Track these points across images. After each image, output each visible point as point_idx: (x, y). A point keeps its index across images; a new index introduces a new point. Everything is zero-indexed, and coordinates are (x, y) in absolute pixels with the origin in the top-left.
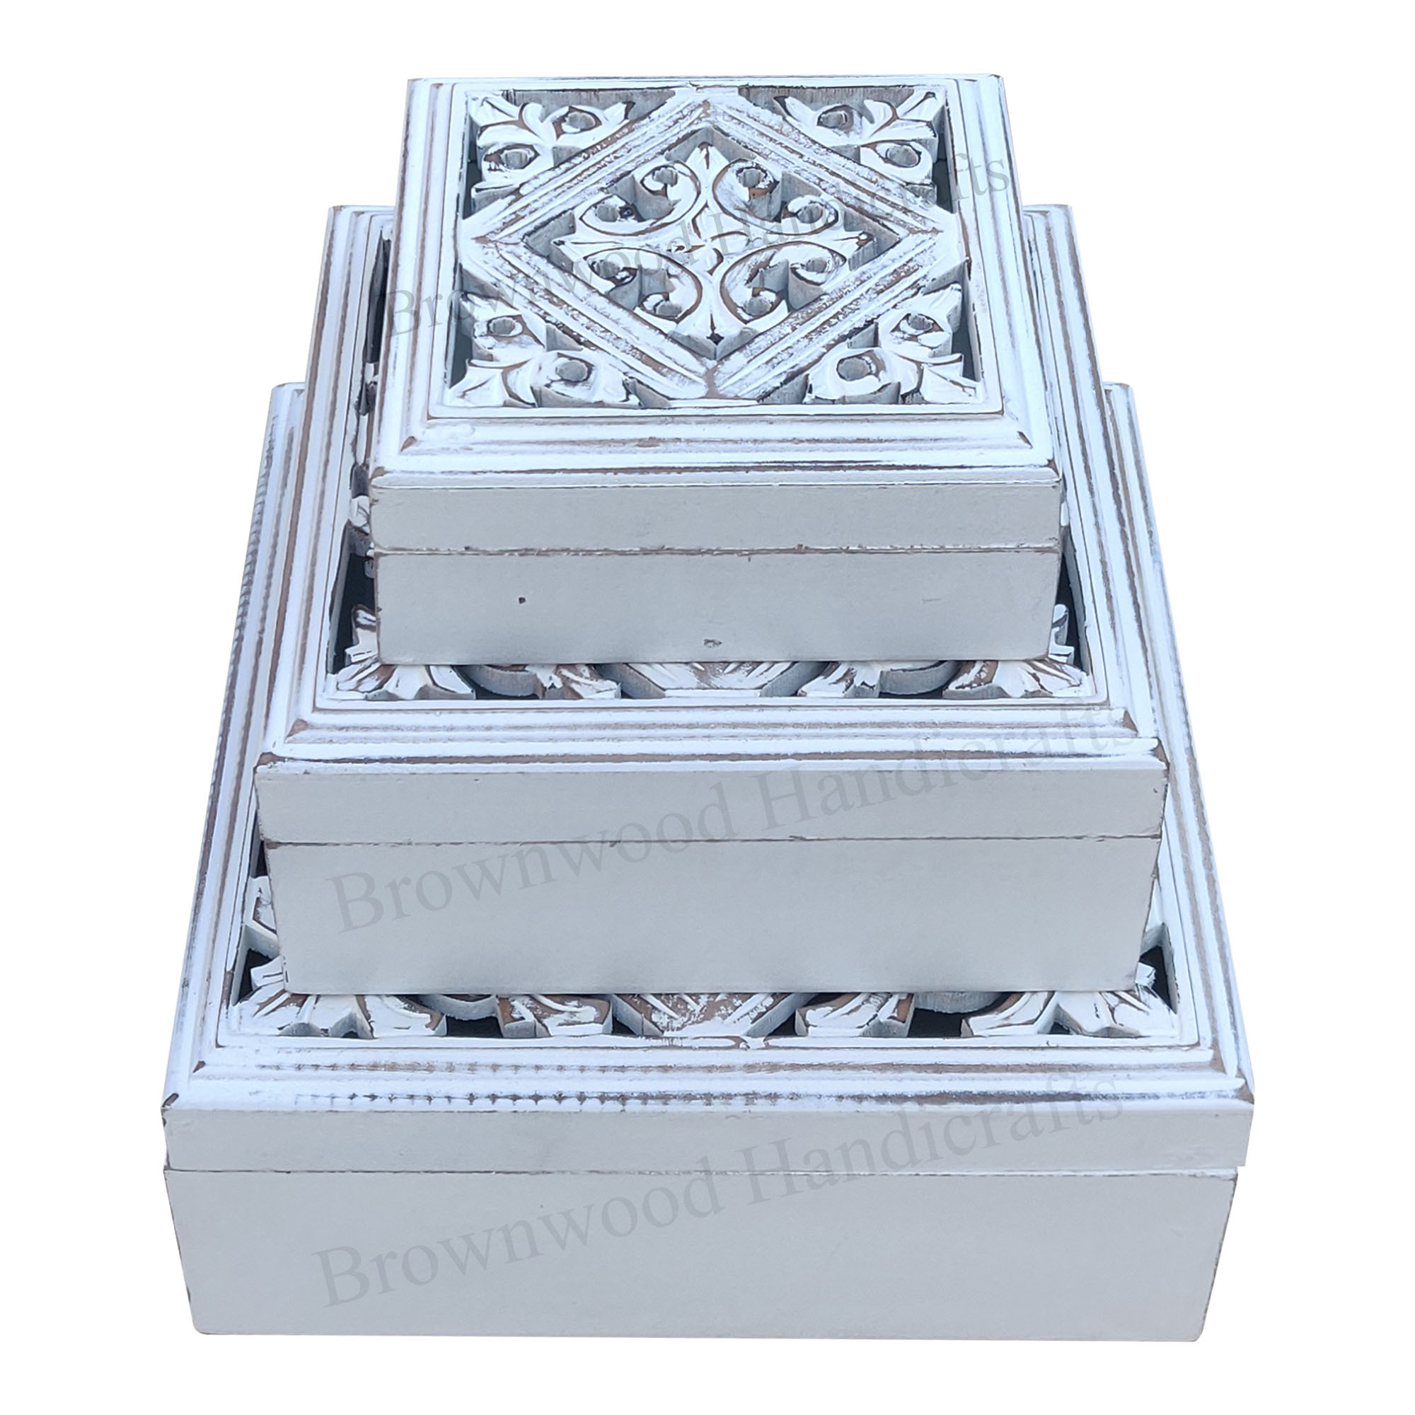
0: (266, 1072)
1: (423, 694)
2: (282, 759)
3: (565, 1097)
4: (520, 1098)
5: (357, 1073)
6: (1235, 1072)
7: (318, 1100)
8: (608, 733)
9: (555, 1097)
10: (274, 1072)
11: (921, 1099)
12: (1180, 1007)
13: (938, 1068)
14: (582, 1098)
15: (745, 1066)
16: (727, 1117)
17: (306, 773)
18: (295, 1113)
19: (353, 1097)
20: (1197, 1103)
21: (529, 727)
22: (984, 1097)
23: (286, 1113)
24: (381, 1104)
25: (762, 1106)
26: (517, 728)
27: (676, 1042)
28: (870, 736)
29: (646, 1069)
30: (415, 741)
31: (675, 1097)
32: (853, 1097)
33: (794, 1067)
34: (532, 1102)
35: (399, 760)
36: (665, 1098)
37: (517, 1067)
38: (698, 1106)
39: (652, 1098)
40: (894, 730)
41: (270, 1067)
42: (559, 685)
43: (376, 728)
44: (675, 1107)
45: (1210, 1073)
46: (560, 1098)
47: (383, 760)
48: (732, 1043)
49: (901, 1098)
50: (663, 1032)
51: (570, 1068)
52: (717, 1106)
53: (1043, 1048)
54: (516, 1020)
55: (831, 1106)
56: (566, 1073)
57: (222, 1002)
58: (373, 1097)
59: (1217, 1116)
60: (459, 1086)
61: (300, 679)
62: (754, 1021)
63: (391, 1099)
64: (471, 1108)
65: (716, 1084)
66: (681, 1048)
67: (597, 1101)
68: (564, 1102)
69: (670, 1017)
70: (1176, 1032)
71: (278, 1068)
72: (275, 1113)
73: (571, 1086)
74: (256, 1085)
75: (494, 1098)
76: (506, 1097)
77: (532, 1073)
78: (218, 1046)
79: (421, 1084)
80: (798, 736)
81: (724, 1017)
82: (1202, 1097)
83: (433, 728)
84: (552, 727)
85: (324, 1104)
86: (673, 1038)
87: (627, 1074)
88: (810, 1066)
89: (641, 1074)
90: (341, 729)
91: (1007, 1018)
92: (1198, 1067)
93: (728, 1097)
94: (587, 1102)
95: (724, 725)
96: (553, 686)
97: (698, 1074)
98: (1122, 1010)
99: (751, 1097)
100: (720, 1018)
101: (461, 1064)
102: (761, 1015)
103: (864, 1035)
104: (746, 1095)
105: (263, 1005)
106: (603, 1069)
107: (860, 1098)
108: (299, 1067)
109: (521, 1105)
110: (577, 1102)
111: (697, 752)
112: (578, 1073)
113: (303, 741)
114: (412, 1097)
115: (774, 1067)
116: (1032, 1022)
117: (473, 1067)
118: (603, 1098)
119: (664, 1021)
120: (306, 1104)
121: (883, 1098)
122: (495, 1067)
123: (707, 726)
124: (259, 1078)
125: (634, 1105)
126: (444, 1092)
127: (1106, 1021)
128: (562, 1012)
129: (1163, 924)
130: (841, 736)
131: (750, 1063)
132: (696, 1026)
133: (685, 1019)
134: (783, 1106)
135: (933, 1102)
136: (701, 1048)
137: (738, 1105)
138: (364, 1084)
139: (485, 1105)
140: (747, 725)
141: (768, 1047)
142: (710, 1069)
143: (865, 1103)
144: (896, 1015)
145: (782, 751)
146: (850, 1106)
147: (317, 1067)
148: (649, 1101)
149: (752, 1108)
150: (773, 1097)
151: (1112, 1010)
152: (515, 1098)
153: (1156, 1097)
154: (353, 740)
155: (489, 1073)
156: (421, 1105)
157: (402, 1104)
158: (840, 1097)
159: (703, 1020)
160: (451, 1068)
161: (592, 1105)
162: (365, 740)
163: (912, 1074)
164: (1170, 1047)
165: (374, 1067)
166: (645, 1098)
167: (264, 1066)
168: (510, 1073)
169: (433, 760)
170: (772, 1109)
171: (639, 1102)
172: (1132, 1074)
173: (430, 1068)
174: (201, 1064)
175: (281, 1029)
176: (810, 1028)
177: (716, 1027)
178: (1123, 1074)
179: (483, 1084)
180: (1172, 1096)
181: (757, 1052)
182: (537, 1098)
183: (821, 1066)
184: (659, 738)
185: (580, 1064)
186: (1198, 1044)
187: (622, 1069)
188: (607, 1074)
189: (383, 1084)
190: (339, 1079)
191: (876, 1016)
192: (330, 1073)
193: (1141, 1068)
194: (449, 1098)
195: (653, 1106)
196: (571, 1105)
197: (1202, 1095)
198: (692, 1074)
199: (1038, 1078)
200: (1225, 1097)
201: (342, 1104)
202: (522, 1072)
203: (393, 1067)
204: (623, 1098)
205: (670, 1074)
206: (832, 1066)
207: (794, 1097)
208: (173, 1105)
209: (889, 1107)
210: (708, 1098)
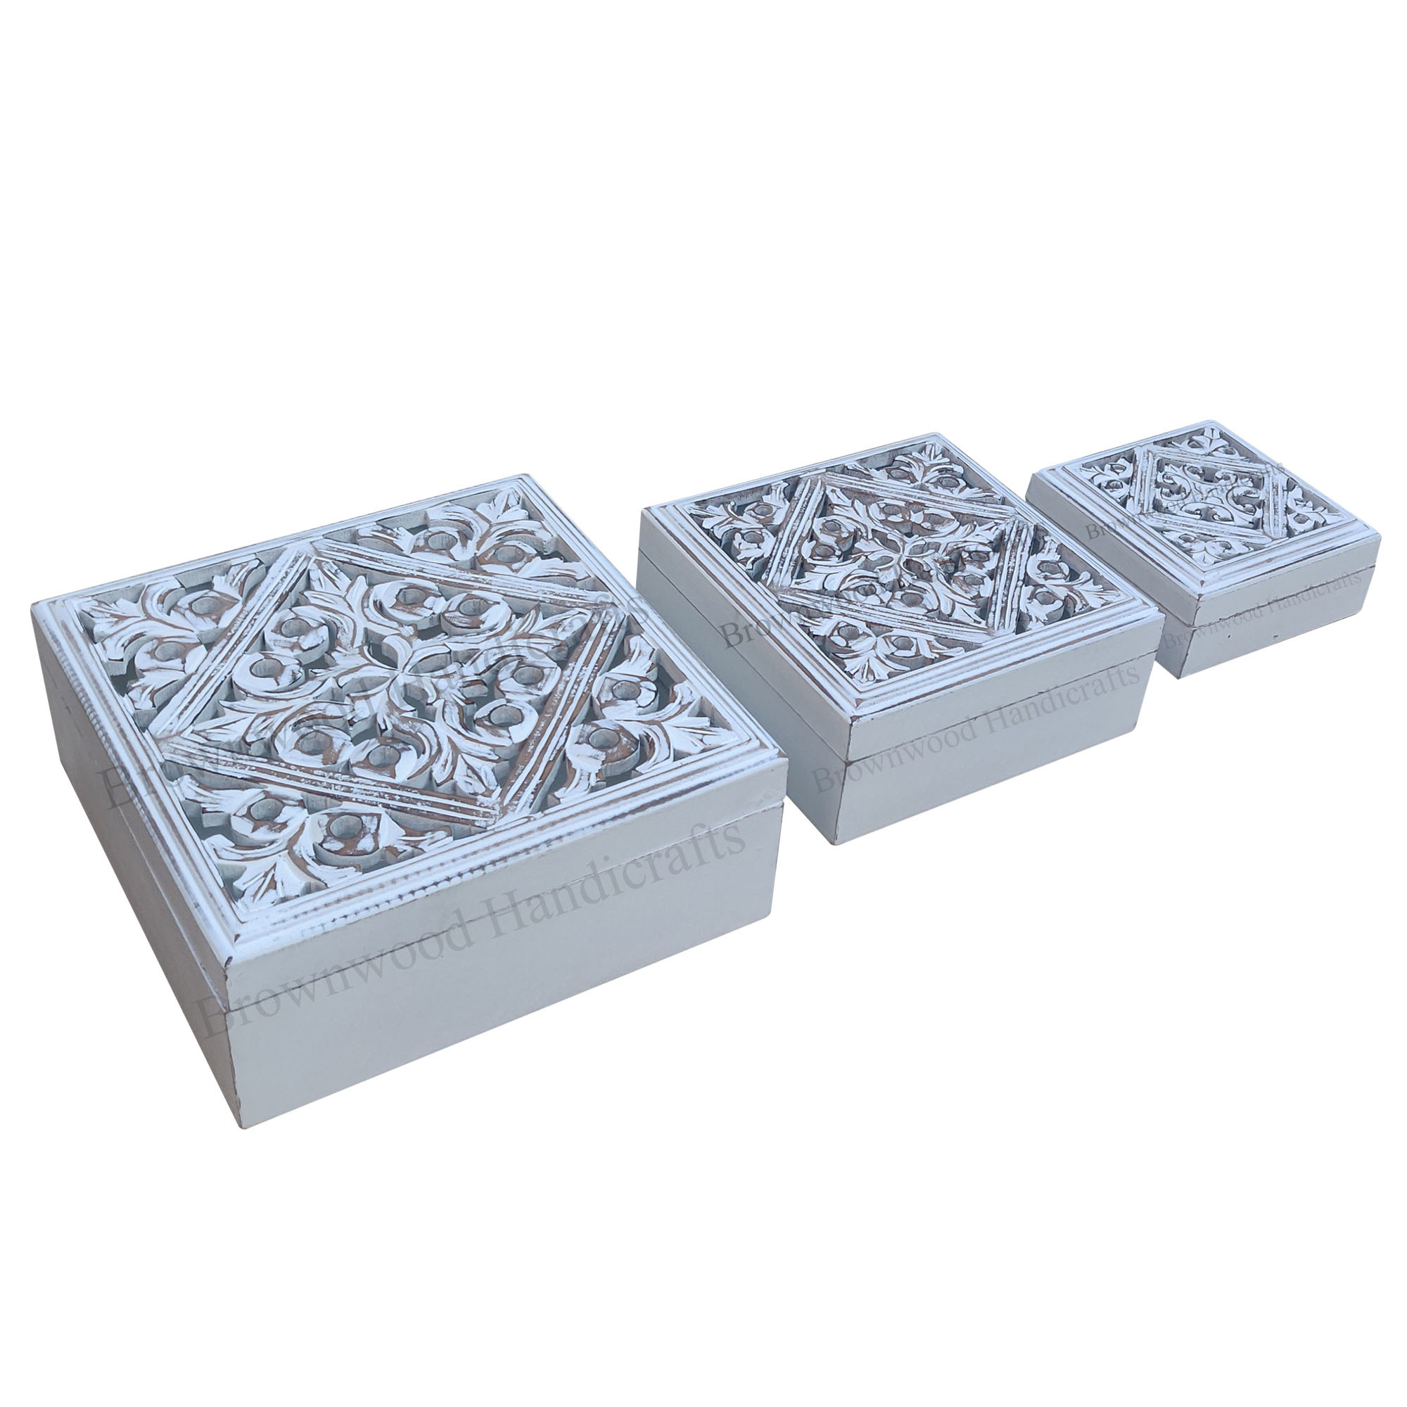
0: (278, 926)
1: (890, 676)
2: (861, 716)
3: (451, 878)
4: (426, 887)
5: (330, 908)
6: (773, 747)
7: (316, 930)
8: (975, 666)
9: (446, 880)
10: (282, 925)
11: (632, 812)
12: (732, 727)
13: (635, 794)
14: (460, 875)
15: (538, 828)
16: (540, 858)
17: (872, 719)
18: (304, 941)
19: (334, 920)
20: (761, 767)
21: (944, 673)
22: (663, 800)
23: (299, 944)
24: (351, 919)
25: (555, 845)
26: (940, 675)
27: (496, 830)
28: (1064, 637)
29: (487, 848)
30: (905, 693)
31: (509, 856)
32: (600, 823)
33: (564, 819)
34: (434, 886)
35: (905, 702)
36: (504, 859)
37: (418, 873)
38: (523, 857)
39: (497, 861)
40: (1071, 632)
41: (279, 923)
42: (938, 656)
43: (889, 692)
44: (511, 861)
45: (762, 751)
46: (448, 879)
47: (899, 704)
48: (527, 820)
49: (623, 815)
50: (486, 828)
51: (448, 862)
52: (533, 853)
53: (680, 767)
54: (401, 853)
55: (590, 832)
56: (446, 866)
57: (229, 903)
58: (345, 916)
59: (773, 770)
60: (391, 893)
61: (842, 686)
62: (530, 807)
63: (356, 913)
64: (401, 903)
65: (527, 843)
66: (501, 831)
67: (470, 874)
68: (452, 880)
69: (485, 821)
70: (737, 738)
71: (284, 921)
72: (292, 946)
73: (451, 872)
74: (274, 935)
75: (412, 892)
76: (420, 889)
77: (428, 872)
78: (242, 923)
79: (369, 900)
80: (1040, 645)
81: (514, 811)
82: (764, 763)
83: (910, 685)
84: (953, 670)
85: (319, 930)
86: (494, 829)
87: (479, 854)
88: (571, 816)
89: (486, 852)
90: (876, 697)
91: (655, 761)
92: (756, 750)
93: (536, 846)
94: (464, 876)
95: (1012, 649)
96: (936, 658)
97: (516, 841)
98: (706, 739)
99: (548, 842)
100: (512, 813)
101: (386, 882)
102: (531, 804)
103: (589, 793)
104: (546, 842)
105: (255, 896)
106: (465, 857)
107: (603, 822)
108: (296, 917)
109: (429, 891)
110: (459, 878)
111: (1010, 663)
112: (452, 864)
113: (863, 707)
114: (367, 909)
115: (553, 824)
116: (668, 758)
117: (393, 881)
118: (471, 871)
119: (483, 824)
120: (309, 934)
121: (615, 818)
122: (406, 877)
123: (1007, 652)
124: (275, 931)
125: (489, 869)
126: (384, 900)
127: (701, 747)
128: (426, 840)
129: (702, 698)
130: (1054, 640)
131: (540, 826)
132: (500, 820)
133: (494, 819)
134: (566, 840)
135: (640, 811)
136: (512, 828)
137: (544, 849)
138: (337, 912)
139: (411, 897)
140: (1021, 647)
141: (546, 815)
142: (521, 836)
143: (607, 824)
144: (599, 780)
145: (1038, 652)
146: (600, 828)
147: (306, 913)
148: (497, 863)
149: (551, 847)
150: (560, 838)
151: (701, 740)
152: (424, 888)
153: (743, 770)
154: (882, 700)
155: (404, 881)
156: (374, 911)
157: (363, 914)
158: (593, 826)
159: (503, 816)
160: (382, 886)
161: (467, 876)
162: (887, 699)
163: (623, 801)
164: (739, 745)
165: (338, 901)
166: (493, 863)
167: (275, 924)
168: (416, 877)
169: (917, 698)
170: (561, 844)
171: (491, 865)
172: (726, 763)
173: (370, 890)
174: (237, 936)
175: (273, 903)
176: (561, 800)
177: (510, 817)
178: (722, 766)
179: (404, 888)
180: (749, 767)
181: (540, 819)
182: (436, 884)
183: (577, 814)
184: (993, 662)
185: (452, 858)
186: (750, 739)
187: (475, 853)
188: (468, 859)
189: (348, 908)
190: (321, 915)
191: (589, 784)
192: (315, 913)
193: (730, 759)
194: (388, 901)
195: (500, 865)
196: (456, 881)
197: (763, 762)
198: (512, 842)
199: (684, 782)
200: (774, 759)
201: (330, 927)
202: (422, 874)
203: (349, 897)
204: (482, 867)
205: (501, 846)
206: (583, 812)
207: (570, 834)
208: (231, 963)
209: (619, 821)
210: (527, 850)
